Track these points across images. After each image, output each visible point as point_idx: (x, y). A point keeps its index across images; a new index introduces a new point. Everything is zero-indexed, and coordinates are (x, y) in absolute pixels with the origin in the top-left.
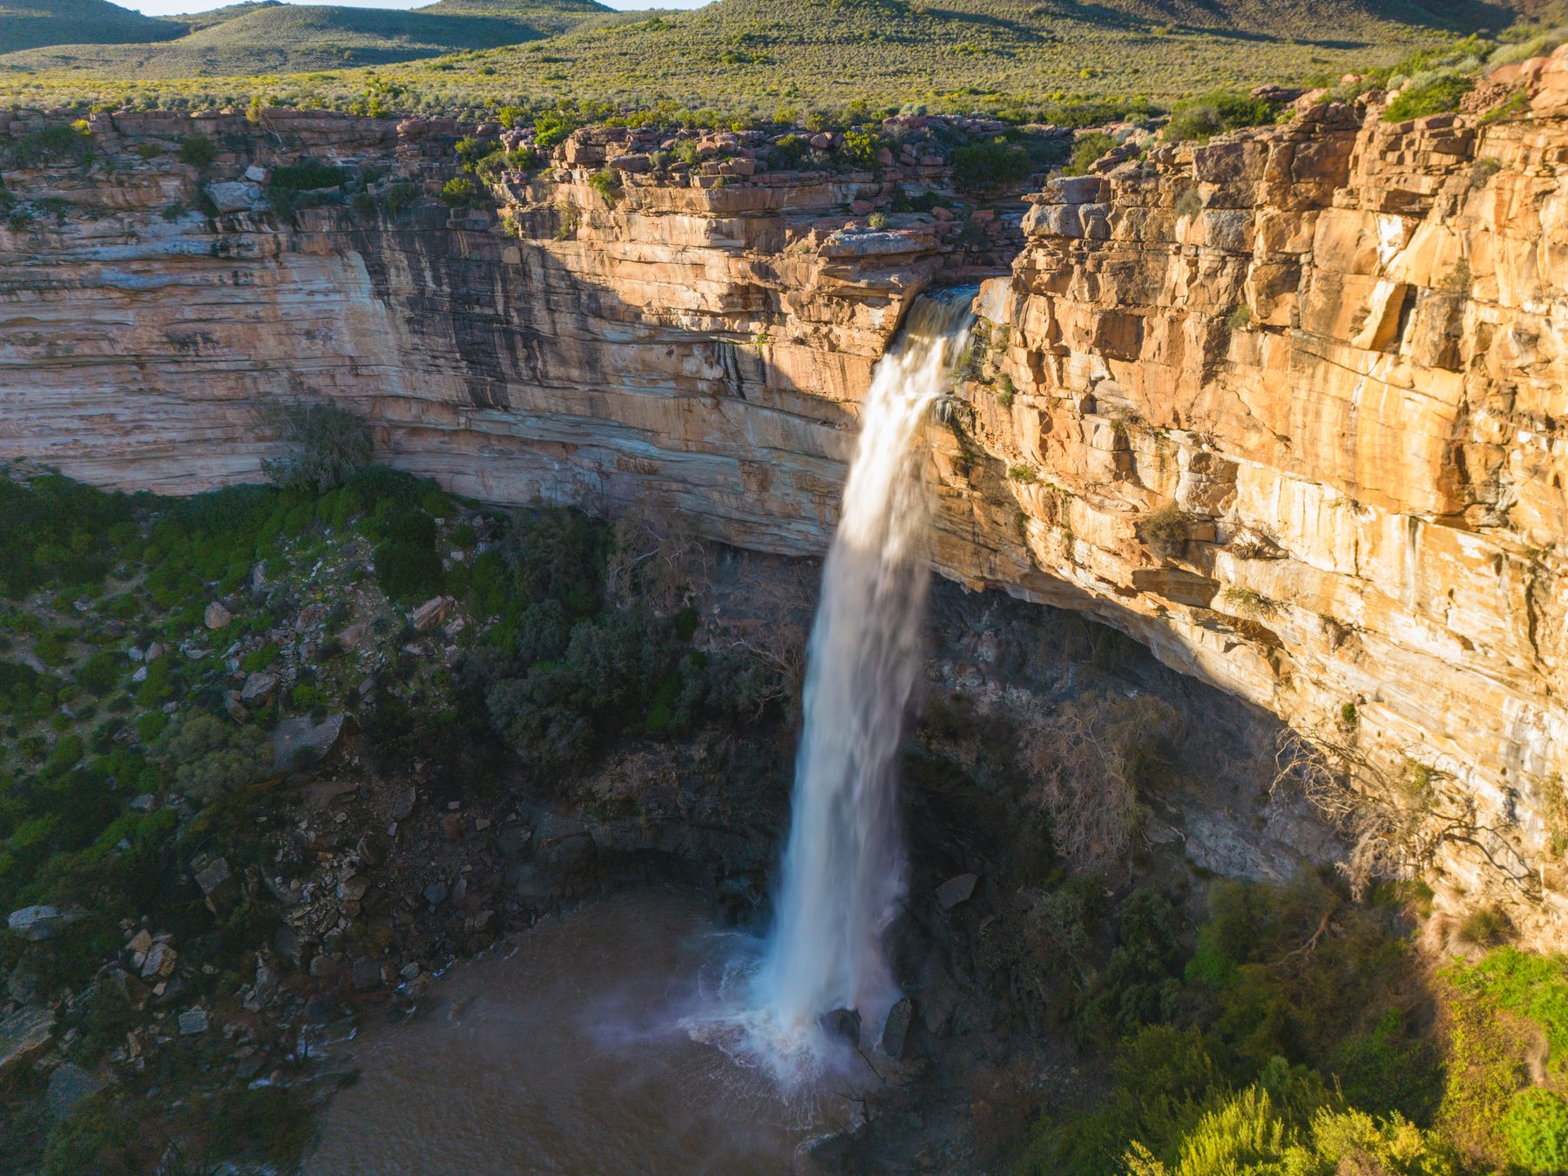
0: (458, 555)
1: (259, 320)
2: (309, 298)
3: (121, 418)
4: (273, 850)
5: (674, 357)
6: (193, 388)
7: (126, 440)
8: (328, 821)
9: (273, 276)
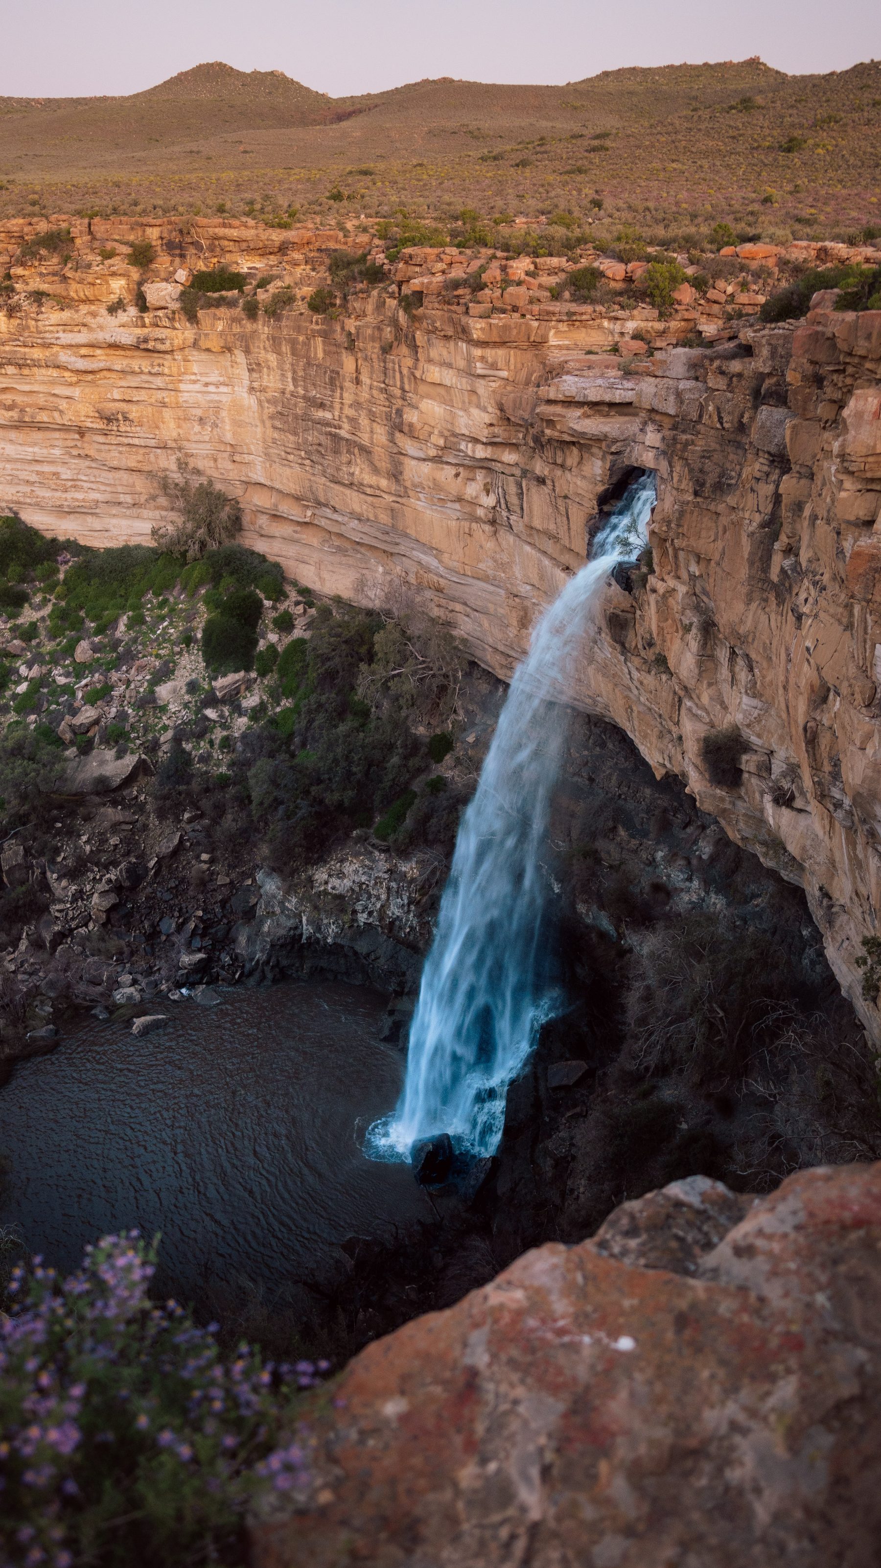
0: (273, 637)
1: (164, 405)
2: (205, 389)
3: (64, 477)
4: (57, 851)
5: (459, 479)
6: (114, 457)
7: (64, 496)
8: (104, 841)
9: (179, 368)
